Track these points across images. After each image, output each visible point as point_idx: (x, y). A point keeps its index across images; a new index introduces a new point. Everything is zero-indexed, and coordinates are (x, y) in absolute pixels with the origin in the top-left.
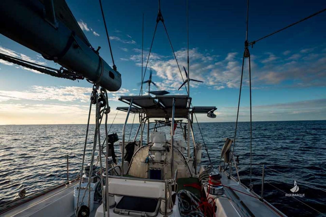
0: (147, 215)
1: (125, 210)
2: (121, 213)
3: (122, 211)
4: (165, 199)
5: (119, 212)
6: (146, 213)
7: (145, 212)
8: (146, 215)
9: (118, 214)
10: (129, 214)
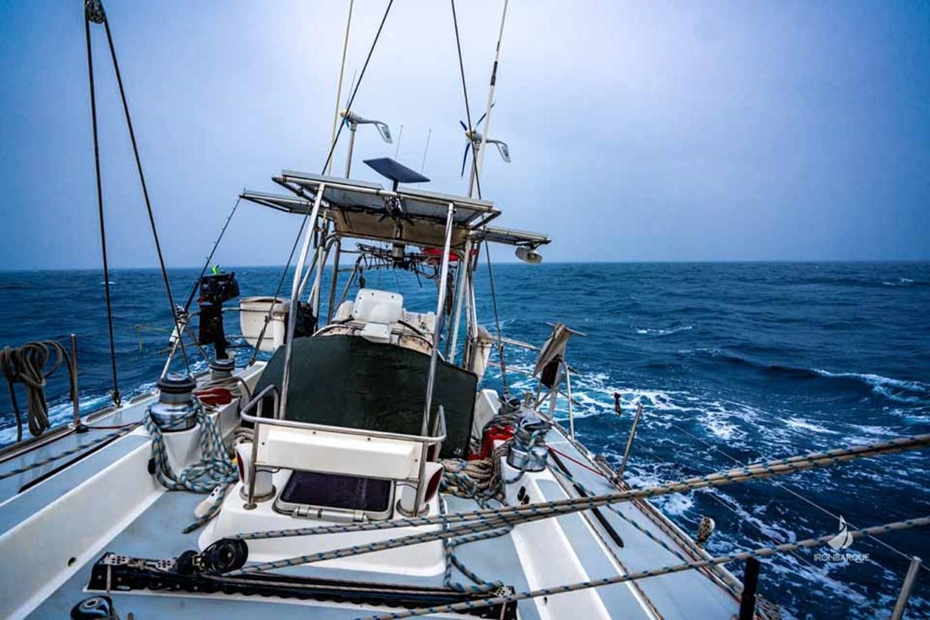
0: (367, 517)
1: (308, 506)
2: (298, 512)
3: (299, 508)
4: (418, 480)
5: (292, 511)
6: (366, 512)
7: (362, 512)
8: (365, 517)
9: (290, 515)
10: (319, 516)
